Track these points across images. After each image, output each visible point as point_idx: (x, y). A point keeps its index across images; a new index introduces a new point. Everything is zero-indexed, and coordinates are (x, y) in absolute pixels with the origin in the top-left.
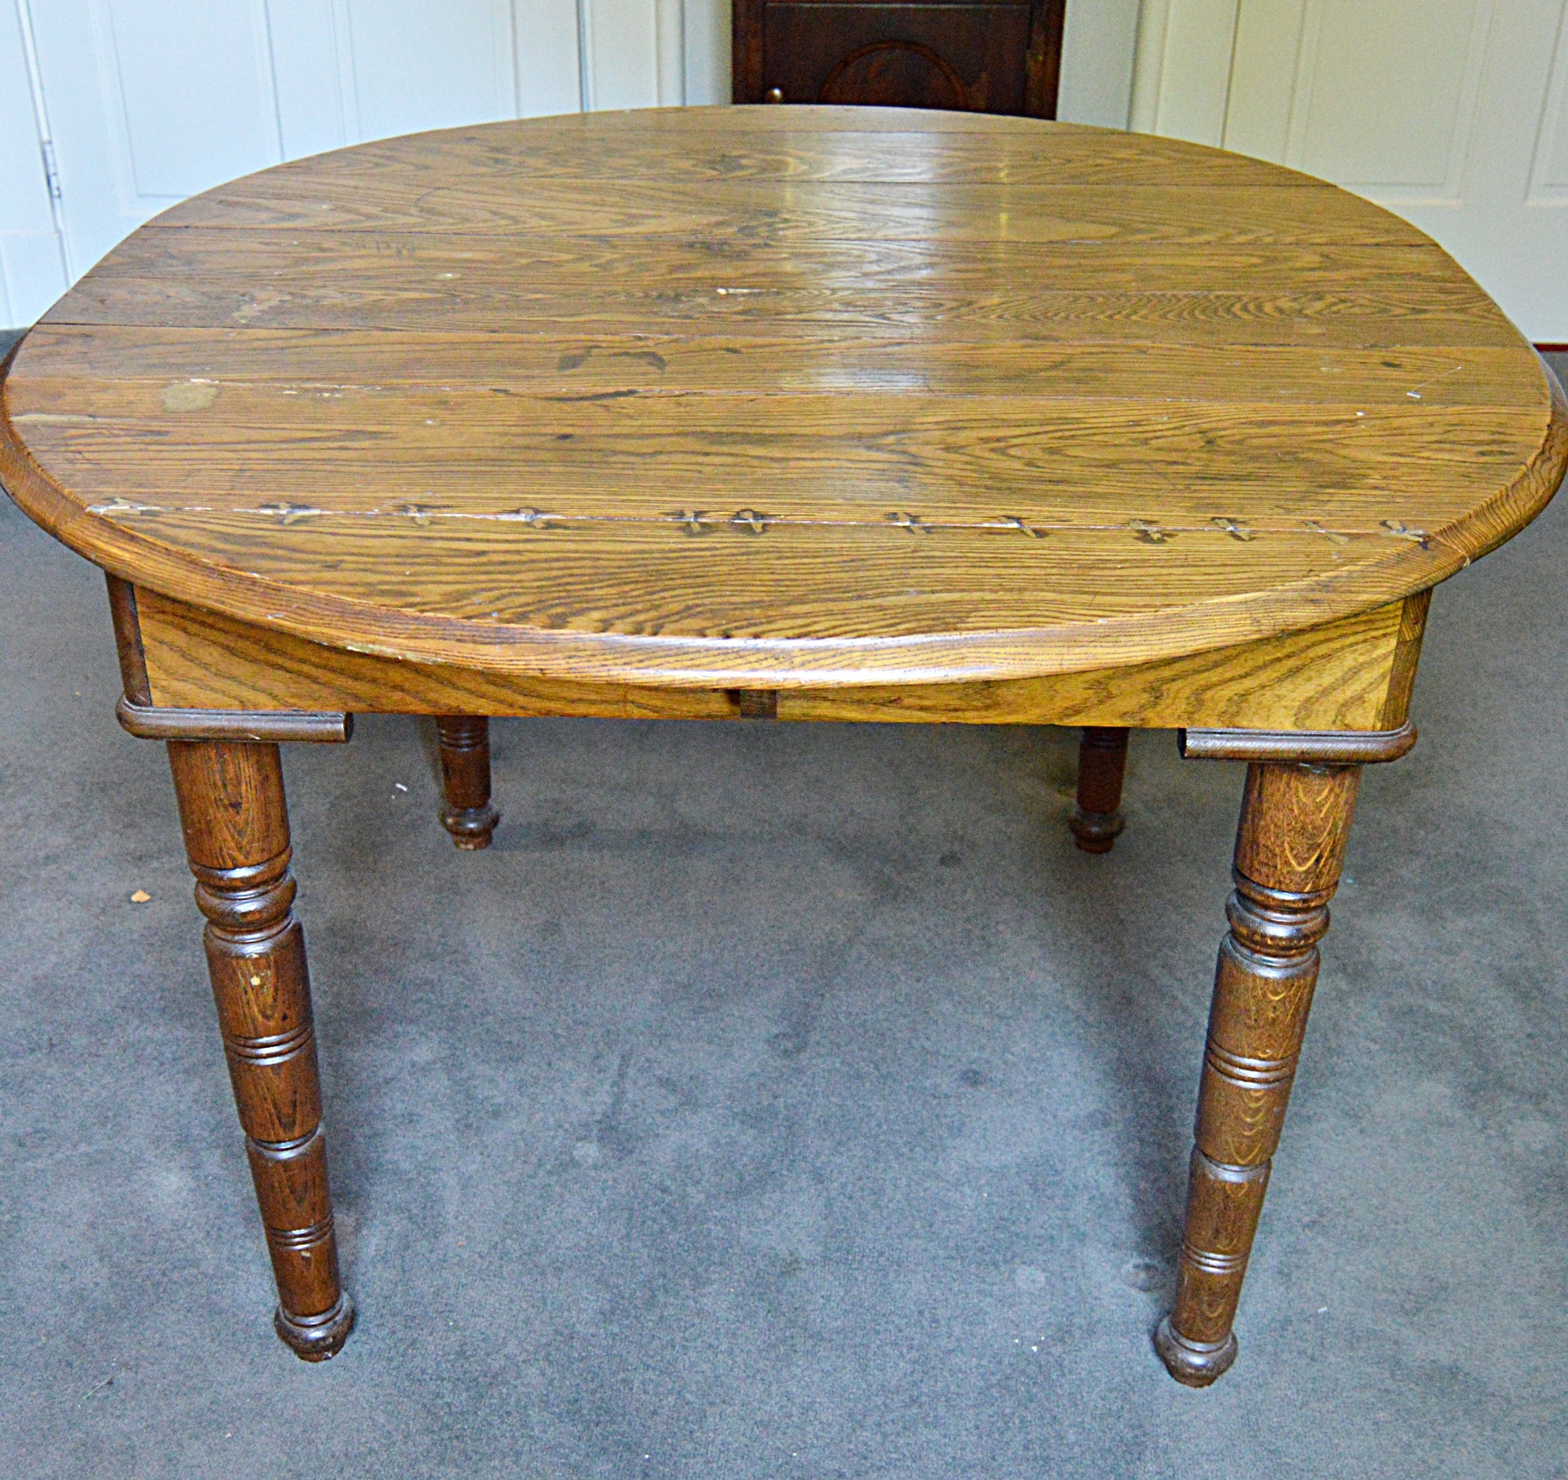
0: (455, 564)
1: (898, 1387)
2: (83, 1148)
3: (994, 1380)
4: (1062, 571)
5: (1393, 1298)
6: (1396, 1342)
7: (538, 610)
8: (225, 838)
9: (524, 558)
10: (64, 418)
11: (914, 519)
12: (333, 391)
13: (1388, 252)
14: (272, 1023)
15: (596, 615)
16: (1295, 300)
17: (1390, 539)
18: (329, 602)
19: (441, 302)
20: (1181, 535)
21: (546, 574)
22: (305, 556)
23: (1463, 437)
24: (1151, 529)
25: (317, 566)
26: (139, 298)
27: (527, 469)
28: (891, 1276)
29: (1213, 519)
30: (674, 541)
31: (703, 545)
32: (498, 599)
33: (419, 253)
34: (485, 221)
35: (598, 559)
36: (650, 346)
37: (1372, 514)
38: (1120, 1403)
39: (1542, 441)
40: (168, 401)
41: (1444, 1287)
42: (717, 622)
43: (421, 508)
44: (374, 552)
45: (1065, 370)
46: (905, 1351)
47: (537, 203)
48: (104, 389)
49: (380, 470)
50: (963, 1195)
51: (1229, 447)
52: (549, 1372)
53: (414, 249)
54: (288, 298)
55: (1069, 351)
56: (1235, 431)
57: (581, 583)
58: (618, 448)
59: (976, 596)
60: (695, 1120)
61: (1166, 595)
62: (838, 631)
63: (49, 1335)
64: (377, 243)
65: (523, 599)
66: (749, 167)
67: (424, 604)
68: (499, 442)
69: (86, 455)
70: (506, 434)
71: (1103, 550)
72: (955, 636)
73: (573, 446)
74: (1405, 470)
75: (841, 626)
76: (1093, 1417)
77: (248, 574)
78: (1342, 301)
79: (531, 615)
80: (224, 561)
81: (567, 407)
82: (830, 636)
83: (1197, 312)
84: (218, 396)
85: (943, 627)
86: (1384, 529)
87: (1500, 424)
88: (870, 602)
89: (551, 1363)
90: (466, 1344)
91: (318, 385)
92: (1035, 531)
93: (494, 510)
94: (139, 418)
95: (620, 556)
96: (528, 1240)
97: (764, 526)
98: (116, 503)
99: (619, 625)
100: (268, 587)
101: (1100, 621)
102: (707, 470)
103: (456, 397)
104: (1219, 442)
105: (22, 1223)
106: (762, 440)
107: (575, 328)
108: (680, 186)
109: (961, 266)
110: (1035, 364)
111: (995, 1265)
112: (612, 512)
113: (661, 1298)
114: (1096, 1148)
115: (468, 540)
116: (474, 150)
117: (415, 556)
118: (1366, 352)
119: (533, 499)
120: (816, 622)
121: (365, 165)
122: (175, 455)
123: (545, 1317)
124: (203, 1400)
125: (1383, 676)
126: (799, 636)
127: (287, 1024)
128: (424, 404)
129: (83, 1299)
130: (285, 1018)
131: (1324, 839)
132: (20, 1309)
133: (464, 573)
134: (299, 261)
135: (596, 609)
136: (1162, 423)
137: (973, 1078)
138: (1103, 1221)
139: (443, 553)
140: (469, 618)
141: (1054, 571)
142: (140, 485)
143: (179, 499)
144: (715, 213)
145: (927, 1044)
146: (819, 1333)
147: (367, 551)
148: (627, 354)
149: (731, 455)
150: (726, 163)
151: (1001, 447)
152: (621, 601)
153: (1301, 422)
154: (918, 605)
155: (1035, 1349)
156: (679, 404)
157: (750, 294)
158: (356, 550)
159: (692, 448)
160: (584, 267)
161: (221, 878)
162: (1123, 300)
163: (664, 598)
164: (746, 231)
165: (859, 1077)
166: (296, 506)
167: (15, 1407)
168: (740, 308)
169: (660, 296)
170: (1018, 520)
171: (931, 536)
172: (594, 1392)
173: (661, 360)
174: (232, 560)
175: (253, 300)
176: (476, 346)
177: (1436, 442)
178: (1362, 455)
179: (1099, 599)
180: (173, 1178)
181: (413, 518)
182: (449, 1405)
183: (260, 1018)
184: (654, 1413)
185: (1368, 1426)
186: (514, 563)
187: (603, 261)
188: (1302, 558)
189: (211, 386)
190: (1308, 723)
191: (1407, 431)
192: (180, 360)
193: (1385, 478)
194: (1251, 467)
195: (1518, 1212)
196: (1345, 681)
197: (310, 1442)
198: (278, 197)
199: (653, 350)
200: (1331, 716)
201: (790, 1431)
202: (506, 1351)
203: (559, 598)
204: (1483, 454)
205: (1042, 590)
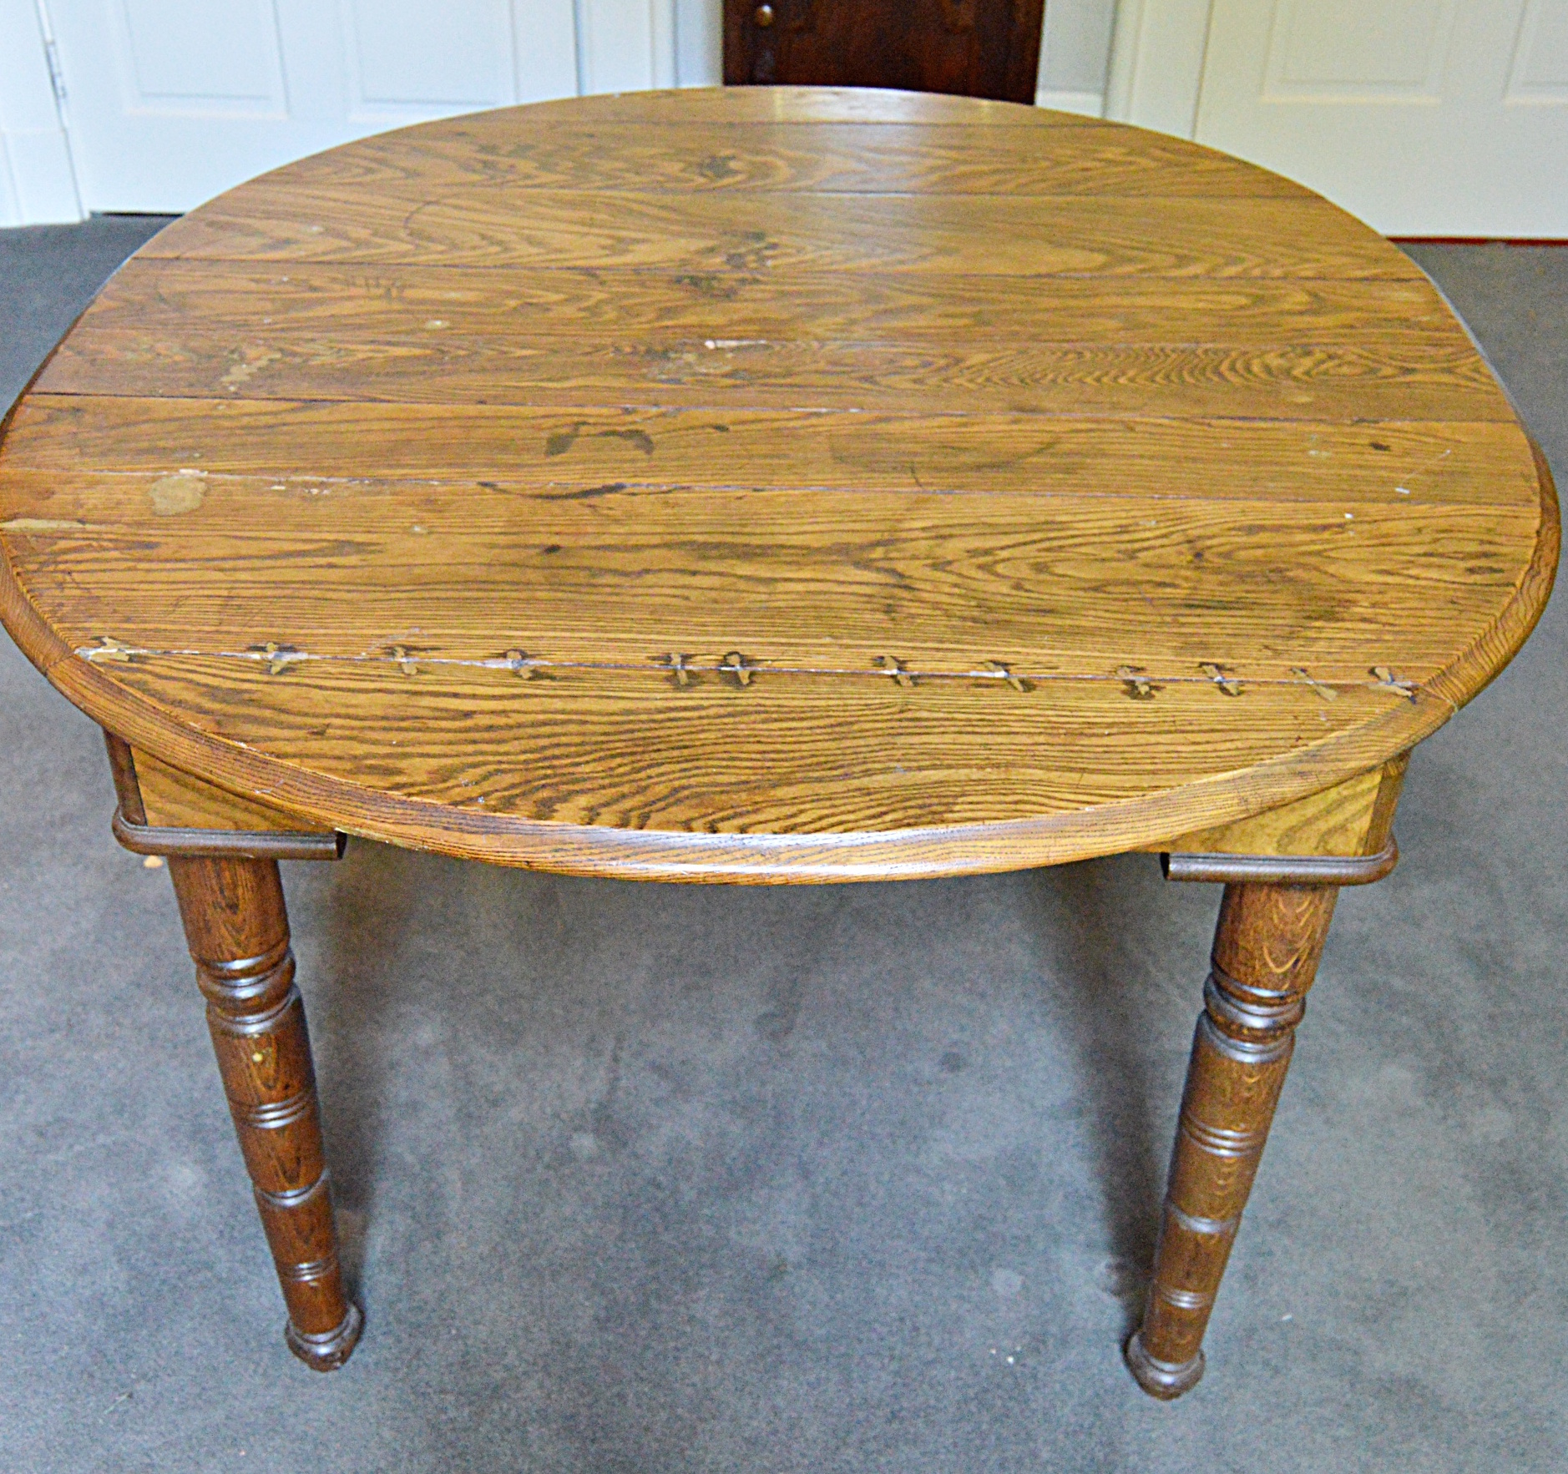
0: (442, 730)
1: (880, 1400)
2: (101, 1138)
3: (971, 1393)
4: (1051, 740)
5: (1354, 1304)
6: (1356, 1353)
7: (524, 794)
8: (224, 935)
9: (511, 721)
10: (54, 525)
11: (901, 665)
12: (322, 485)
13: (1375, 289)
14: (274, 1093)
15: (583, 801)
16: (1282, 355)
17: (1378, 693)
18: (316, 779)
19: (429, 360)
20: (1169, 686)
21: (532, 743)
22: (291, 719)
23: (1451, 547)
24: (1139, 678)
25: (301, 733)
26: (130, 356)
27: (515, 595)
28: (874, 1281)
29: (1202, 664)
30: (661, 697)
31: (690, 703)
32: (485, 778)
33: (410, 293)
34: (474, 248)
35: (585, 722)
36: (636, 421)
37: (1361, 658)
38: (1091, 1419)
39: (1531, 552)
40: (157, 500)
41: (1404, 1293)
42: (703, 811)
43: (409, 650)
44: (360, 712)
45: (1053, 455)
46: (886, 1361)
47: (525, 222)
48: (92, 484)
49: (371, 596)
50: (943, 1192)
51: (1220, 561)
52: (547, 1383)
53: (403, 288)
54: (278, 356)
55: (1057, 428)
56: (1223, 540)
57: (567, 756)
58: (603, 564)
59: (963, 774)
60: (686, 1108)
61: (1154, 772)
62: (824, 823)
63: (71, 1344)
64: (366, 279)
65: (509, 779)
66: (736, 172)
67: (412, 785)
68: (487, 556)
69: (75, 575)
70: (492, 546)
71: (1090, 709)
72: (941, 829)
73: (560, 563)
74: (1395, 594)
75: (827, 816)
76: (1067, 1434)
77: (236, 744)
78: (1331, 357)
79: (518, 801)
80: (212, 726)
81: (555, 507)
82: (816, 831)
83: (1185, 374)
84: (205, 494)
85: (930, 818)
86: (1373, 679)
87: (1489, 530)
88: (856, 783)
89: (549, 1375)
90: (468, 1353)
91: (307, 478)
92: (1022, 682)
93: (481, 653)
94: (128, 524)
95: (606, 719)
96: (527, 1241)
97: (752, 674)
98: (104, 644)
99: (607, 815)
100: (255, 758)
101: (1088, 809)
102: (693, 594)
103: (445, 494)
104: (1207, 555)
105: (44, 1223)
106: (748, 553)
107: (562, 397)
108: (667, 199)
109: (951, 309)
110: (1026, 446)
111: (973, 1267)
112: (599, 656)
113: (654, 1303)
114: (1071, 1142)
115: (456, 695)
116: (465, 150)
117: (403, 719)
118: (1353, 429)
119: (521, 637)
120: (801, 812)
121: (357, 171)
122: (163, 576)
123: (543, 1324)
124: (218, 1415)
125: (1367, 807)
126: (786, 830)
127: (289, 1092)
128: (412, 504)
129: (103, 1305)
130: (286, 1087)
131: (1303, 944)
132: (43, 1315)
133: (450, 743)
134: (290, 305)
135: (582, 792)
136: (1149, 529)
137: (953, 1062)
138: (1077, 1220)
139: (431, 714)
140: (455, 804)
141: (1041, 739)
142: (128, 620)
143: (165, 639)
144: (703, 236)
145: (910, 1027)
146: (805, 1342)
147: (351, 711)
148: (613, 433)
149: (721, 574)
150: (716, 167)
151: (988, 563)
152: (607, 781)
153: (1288, 527)
154: (905, 787)
155: (1011, 1360)
156: (666, 504)
157: (738, 348)
158: (343, 711)
159: (679, 564)
160: (570, 311)
161: (221, 969)
162: (1111, 356)
163: (650, 777)
164: (736, 261)
165: (845, 1063)
166: (283, 649)
167: (40, 1421)
168: (728, 368)
169: (648, 352)
170: (1005, 666)
171: (919, 689)
172: (590, 1407)
173: (647, 440)
174: (218, 723)
175: (242, 359)
176: (463, 423)
177: (1426, 555)
178: (1351, 573)
179: (1088, 779)
180: (187, 1172)
181: (400, 664)
182: (452, 1420)
183: (263, 1089)
184: (647, 1429)
185: (1328, 1443)
186: (501, 728)
187: (591, 303)
188: (1290, 720)
189: (201, 480)
190: (1290, 849)
191: (1395, 540)
192: (170, 444)
193: (1374, 605)
194: (1239, 590)
195: (1475, 1210)
196: (1329, 811)
197: (320, 1459)
198: (269, 215)
199: (640, 428)
200: (1313, 842)
201: (776, 1449)
202: (506, 1361)
203: (546, 777)
204: (1471, 571)
205: (1029, 767)
